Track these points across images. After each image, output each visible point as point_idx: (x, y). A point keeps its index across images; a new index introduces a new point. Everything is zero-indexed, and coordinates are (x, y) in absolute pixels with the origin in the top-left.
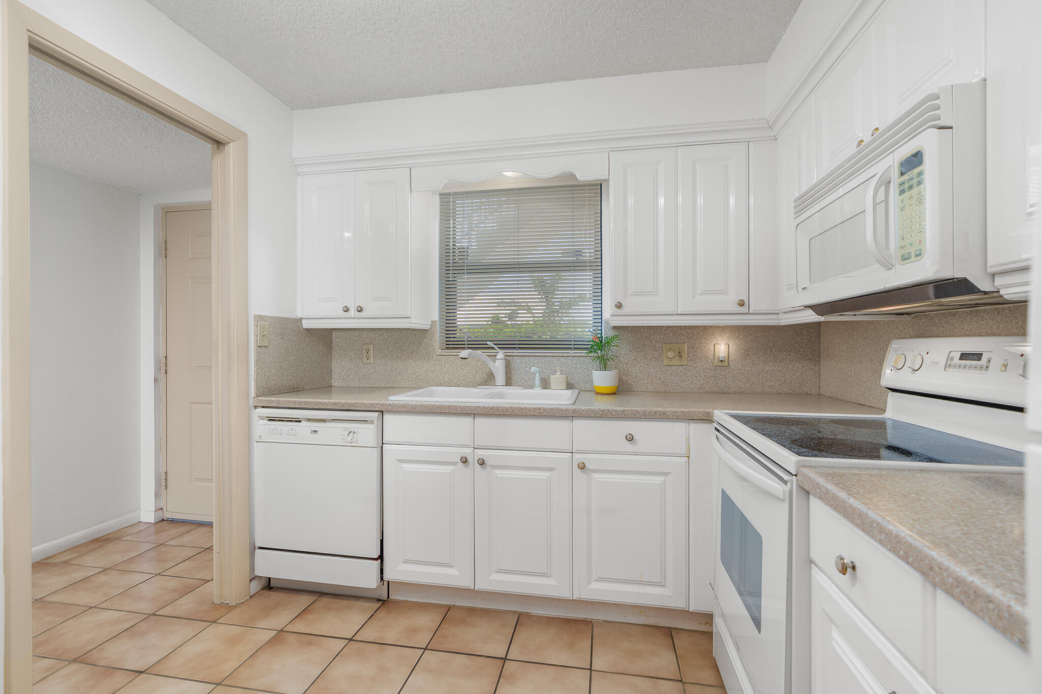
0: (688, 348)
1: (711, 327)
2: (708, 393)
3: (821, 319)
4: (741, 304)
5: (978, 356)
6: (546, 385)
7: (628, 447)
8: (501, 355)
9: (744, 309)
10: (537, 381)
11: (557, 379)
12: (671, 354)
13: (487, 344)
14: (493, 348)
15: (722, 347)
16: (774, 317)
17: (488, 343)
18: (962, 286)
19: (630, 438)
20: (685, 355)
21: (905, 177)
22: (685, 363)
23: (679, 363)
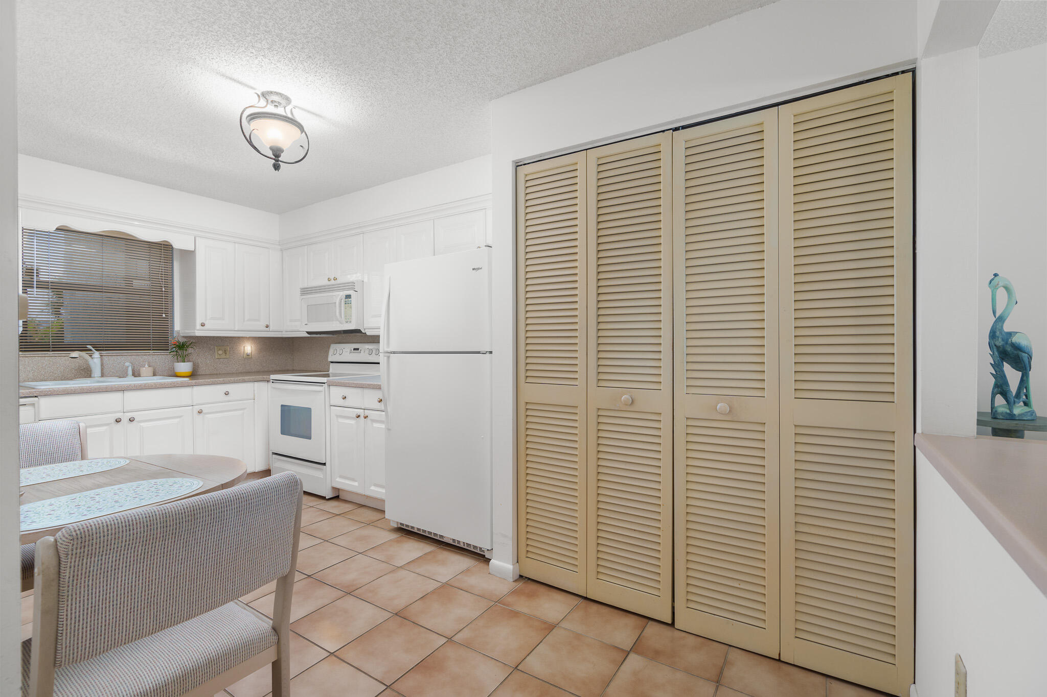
0: (230, 349)
1: (242, 337)
2: (241, 373)
3: (309, 336)
4: (267, 327)
5: (358, 349)
6: (136, 374)
7: (227, 398)
8: (97, 354)
9: (268, 329)
10: (130, 372)
11: (146, 370)
12: (220, 352)
13: (86, 347)
14: (91, 350)
15: (248, 348)
16: (280, 333)
17: (88, 346)
18: (358, 331)
19: (227, 394)
20: (228, 353)
21: (347, 300)
22: (228, 357)
23: (225, 357)
